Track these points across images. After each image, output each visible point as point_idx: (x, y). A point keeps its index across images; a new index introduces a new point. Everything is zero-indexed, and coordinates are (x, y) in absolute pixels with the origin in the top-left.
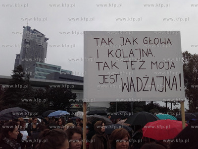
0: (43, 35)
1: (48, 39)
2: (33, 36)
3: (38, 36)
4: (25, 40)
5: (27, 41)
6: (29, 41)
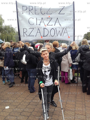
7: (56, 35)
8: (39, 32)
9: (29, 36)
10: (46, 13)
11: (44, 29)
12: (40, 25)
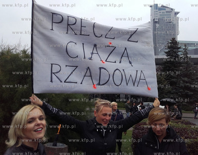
0: (172, 9)
1: (178, 13)
2: (161, 14)
3: (167, 12)
4: (154, 19)
5: (156, 20)
6: (157, 20)
7: (124, 83)
8: (88, 74)
9: (65, 82)
10: (104, 36)
11: (100, 68)
12: (90, 59)
